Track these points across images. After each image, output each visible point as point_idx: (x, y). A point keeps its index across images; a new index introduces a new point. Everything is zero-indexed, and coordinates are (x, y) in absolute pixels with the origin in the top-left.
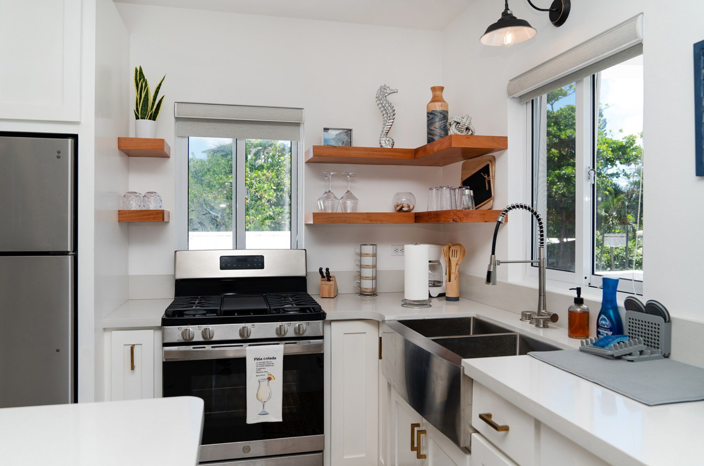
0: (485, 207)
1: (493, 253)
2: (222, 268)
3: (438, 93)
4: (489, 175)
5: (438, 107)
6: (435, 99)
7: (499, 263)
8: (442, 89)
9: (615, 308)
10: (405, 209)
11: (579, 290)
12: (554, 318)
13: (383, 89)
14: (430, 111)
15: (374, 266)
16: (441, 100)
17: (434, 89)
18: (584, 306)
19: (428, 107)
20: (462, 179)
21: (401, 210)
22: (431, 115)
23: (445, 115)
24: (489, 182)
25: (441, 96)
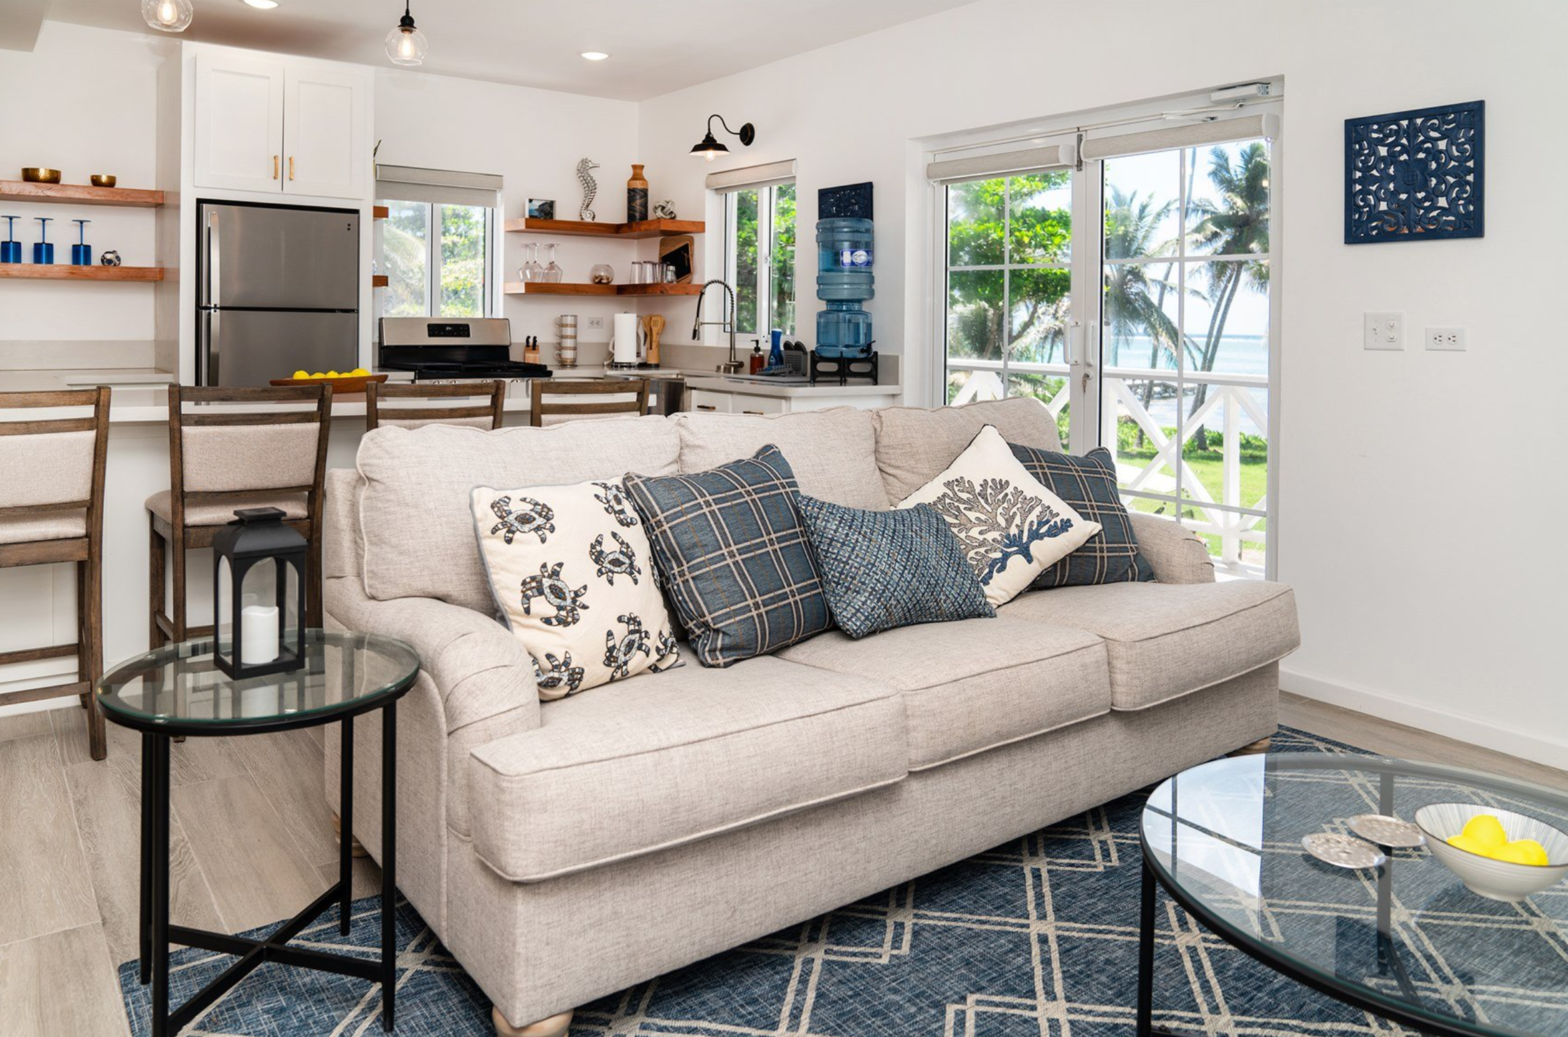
0: (685, 281)
1: (698, 316)
2: (430, 335)
3: (638, 171)
4: (688, 253)
5: (638, 185)
6: (634, 178)
7: (702, 324)
8: (642, 167)
9: (780, 351)
10: (604, 281)
11: (757, 342)
12: (741, 365)
13: (584, 162)
14: (632, 187)
15: (575, 337)
16: (642, 179)
17: (634, 167)
18: (761, 353)
19: (629, 184)
20: (660, 254)
21: (600, 282)
22: (632, 193)
23: (645, 193)
24: (688, 259)
25: (642, 175)
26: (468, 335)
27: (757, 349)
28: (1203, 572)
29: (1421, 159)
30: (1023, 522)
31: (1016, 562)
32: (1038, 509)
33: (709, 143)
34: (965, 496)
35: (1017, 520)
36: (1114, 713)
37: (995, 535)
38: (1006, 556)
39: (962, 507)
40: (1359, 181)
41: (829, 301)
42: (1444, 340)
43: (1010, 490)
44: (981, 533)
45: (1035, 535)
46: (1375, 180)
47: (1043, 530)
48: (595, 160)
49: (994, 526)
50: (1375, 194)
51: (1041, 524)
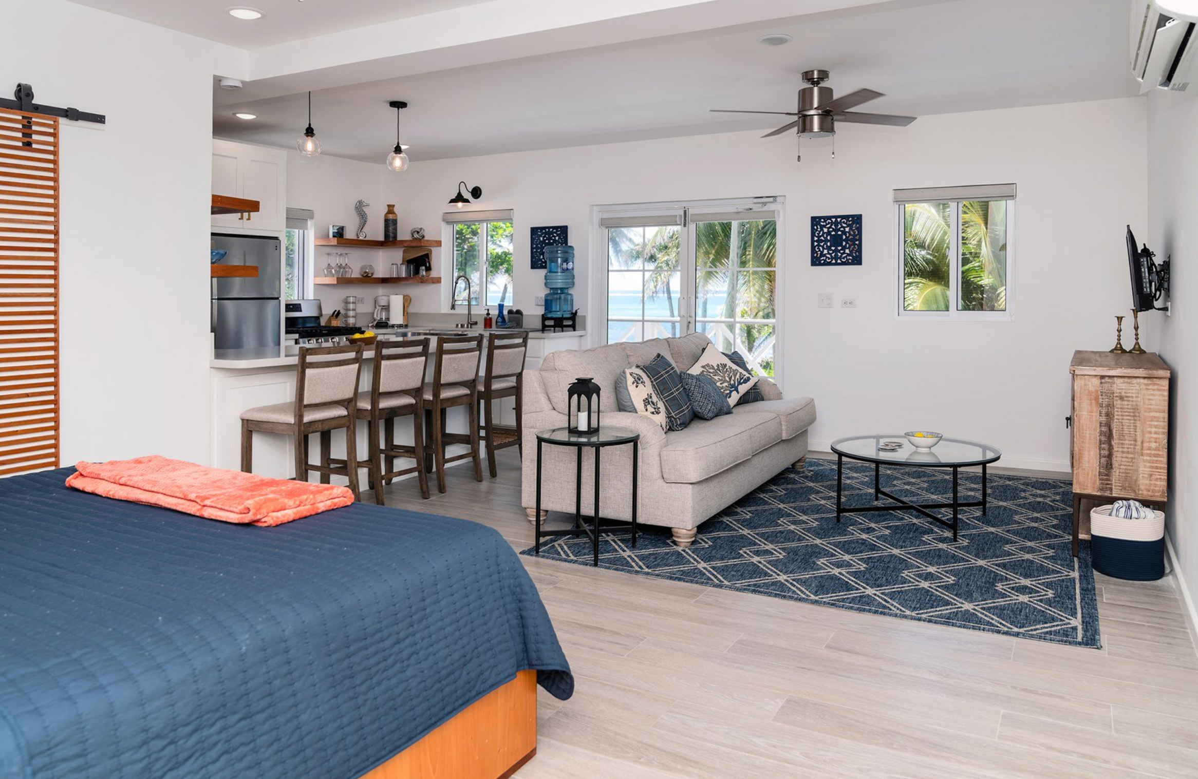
0: (423, 274)
3: (391, 208)
4: (429, 259)
5: (391, 216)
6: (389, 212)
8: (394, 206)
9: (503, 315)
10: (370, 275)
11: (488, 310)
12: (476, 323)
13: (360, 202)
14: (387, 218)
15: (353, 310)
16: (394, 213)
17: (389, 206)
18: (490, 316)
19: (385, 216)
20: (404, 259)
21: (367, 276)
22: (386, 221)
23: (395, 222)
24: (429, 262)
25: (393, 210)
26: (301, 311)
27: (488, 314)
28: (779, 396)
29: (839, 235)
30: (735, 378)
31: (734, 393)
32: (738, 374)
33: (459, 198)
34: (712, 371)
35: (733, 378)
36: (782, 440)
37: (725, 384)
38: (731, 392)
39: (712, 375)
40: (817, 241)
41: (551, 289)
42: (848, 303)
43: (727, 367)
44: (721, 384)
45: (740, 384)
46: (822, 241)
47: (742, 381)
48: (366, 201)
49: (725, 381)
50: (823, 247)
51: (741, 379)
